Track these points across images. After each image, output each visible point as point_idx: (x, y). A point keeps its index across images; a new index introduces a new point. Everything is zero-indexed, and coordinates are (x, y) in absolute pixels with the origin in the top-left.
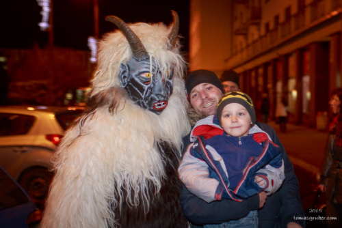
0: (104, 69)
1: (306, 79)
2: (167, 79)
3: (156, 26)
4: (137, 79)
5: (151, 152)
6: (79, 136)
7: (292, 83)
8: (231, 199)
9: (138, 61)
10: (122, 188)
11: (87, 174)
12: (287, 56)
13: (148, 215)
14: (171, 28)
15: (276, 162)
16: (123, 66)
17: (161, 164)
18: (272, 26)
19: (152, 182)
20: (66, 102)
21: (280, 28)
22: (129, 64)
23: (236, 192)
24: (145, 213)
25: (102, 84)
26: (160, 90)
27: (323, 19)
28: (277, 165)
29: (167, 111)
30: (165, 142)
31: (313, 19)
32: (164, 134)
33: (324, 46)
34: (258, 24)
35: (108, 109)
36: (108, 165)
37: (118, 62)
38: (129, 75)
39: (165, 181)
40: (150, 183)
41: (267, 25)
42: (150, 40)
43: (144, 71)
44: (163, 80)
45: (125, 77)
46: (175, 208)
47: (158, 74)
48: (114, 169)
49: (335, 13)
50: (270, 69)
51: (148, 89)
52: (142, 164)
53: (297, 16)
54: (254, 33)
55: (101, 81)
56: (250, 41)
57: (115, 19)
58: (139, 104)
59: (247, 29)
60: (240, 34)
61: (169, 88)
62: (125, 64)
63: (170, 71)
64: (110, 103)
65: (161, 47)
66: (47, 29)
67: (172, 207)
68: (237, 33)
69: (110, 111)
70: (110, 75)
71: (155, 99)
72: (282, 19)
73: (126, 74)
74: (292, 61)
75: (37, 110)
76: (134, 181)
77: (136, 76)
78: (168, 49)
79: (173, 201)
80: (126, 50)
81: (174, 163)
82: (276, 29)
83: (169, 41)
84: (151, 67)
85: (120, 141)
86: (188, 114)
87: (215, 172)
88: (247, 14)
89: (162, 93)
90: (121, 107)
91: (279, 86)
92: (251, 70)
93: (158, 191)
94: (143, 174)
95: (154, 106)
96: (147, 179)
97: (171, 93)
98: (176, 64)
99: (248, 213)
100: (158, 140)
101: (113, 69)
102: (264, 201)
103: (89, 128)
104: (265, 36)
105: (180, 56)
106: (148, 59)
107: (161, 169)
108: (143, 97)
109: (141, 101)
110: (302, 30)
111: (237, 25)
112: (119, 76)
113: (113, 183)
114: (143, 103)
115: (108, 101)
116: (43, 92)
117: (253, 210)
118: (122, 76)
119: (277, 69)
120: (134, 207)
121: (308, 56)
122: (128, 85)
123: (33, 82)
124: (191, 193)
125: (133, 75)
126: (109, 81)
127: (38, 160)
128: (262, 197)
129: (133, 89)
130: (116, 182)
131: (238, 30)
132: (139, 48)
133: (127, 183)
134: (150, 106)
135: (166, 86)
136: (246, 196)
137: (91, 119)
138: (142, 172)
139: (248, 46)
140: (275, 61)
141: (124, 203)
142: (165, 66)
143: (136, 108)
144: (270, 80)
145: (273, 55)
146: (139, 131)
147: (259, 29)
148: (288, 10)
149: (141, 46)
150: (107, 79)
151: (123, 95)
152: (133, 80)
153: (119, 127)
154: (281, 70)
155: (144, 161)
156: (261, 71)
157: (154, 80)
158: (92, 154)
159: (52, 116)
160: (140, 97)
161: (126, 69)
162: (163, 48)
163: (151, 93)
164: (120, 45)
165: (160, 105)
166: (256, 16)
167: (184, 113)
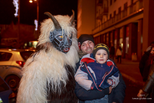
0: (43, 35)
1: (127, 39)
2: (69, 39)
3: (65, 16)
4: (57, 39)
5: (62, 69)
6: (33, 61)
7: (121, 40)
8: (97, 90)
9: (57, 31)
10: (50, 84)
11: (37, 77)
12: (119, 29)
13: (60, 96)
14: (71, 17)
15: (116, 75)
16: (51, 33)
17: (67, 74)
18: (113, 16)
19: (63, 82)
20: (24, 47)
21: (116, 16)
22: (54, 32)
23: (100, 86)
24: (59, 95)
25: (42, 41)
26: (67, 43)
27: (135, 13)
28: (116, 76)
29: (70, 52)
30: (69, 65)
31: (131, 13)
32: (68, 62)
33: (135, 24)
34: (107, 15)
35: (45, 51)
36: (44, 74)
37: (49, 31)
38: (54, 37)
39: (68, 82)
40: (62, 82)
41: (111, 15)
42: (62, 22)
43: (60, 35)
44: (68, 39)
45: (52, 38)
46: (72, 94)
47: (66, 36)
48: (47, 76)
49: (140, 10)
50: (112, 34)
51: (61, 42)
52: (59, 74)
53: (124, 11)
54: (105, 18)
55: (42, 40)
56: (103, 22)
57: (48, 13)
58: (58, 49)
59: (102, 17)
60: (99, 19)
61: (70, 42)
62: (52, 32)
63: (71, 35)
64: (46, 48)
65: (67, 25)
66: (17, 16)
67: (71, 93)
68: (98, 18)
69: (46, 52)
70: (46, 37)
71: (64, 47)
72: (117, 13)
73: (52, 37)
74: (121, 31)
75: (12, 50)
76: (55, 81)
77: (56, 37)
78: (70, 26)
79: (71, 91)
80: (52, 26)
81: (72, 74)
82: (114, 17)
83: (70, 23)
84: (63, 33)
85: (50, 64)
86: (78, 53)
87: (91, 78)
88: (102, 11)
89: (67, 44)
90: (50, 50)
91: (116, 42)
92: (103, 35)
93: (65, 86)
94: (59, 78)
95: (64, 50)
96: (60, 81)
97: (71, 44)
98: (73, 32)
99: (104, 96)
100: (66, 65)
101: (47, 34)
102: (111, 91)
103: (37, 58)
104: (110, 20)
105: (75, 29)
106: (62, 30)
107: (66, 76)
108: (59, 46)
109: (58, 48)
110: (126, 17)
111: (98, 15)
112: (50, 37)
113: (46, 82)
114: (59, 49)
115: (45, 47)
116: (15, 43)
117: (106, 95)
118: (51, 37)
119: (115, 34)
120: (55, 92)
121: (128, 29)
122: (53, 41)
123: (11, 39)
124: (80, 86)
125: (55, 37)
126: (45, 40)
127: (13, 72)
128: (110, 89)
129: (55, 43)
130: (47, 81)
131: (98, 17)
132: (58, 26)
133: (52, 82)
134: (62, 50)
135: (69, 41)
136: (104, 88)
137: (38, 54)
138: (58, 78)
139: (102, 24)
140: (114, 31)
141: (51, 91)
142: (69, 33)
143: (57, 51)
144: (112, 39)
145: (113, 28)
146: (57, 60)
147: (107, 17)
148: (120, 9)
149: (59, 24)
150: (44, 39)
151: (51, 45)
152: (55, 39)
153: (50, 58)
154: (116, 35)
155: (59, 73)
156: (108, 35)
157: (64, 39)
158: (38, 69)
159: (19, 53)
160: (58, 46)
161: (52, 34)
162: (68, 26)
163: (63, 44)
164: (50, 24)
165: (66, 50)
166: (106, 11)
167: (77, 53)
